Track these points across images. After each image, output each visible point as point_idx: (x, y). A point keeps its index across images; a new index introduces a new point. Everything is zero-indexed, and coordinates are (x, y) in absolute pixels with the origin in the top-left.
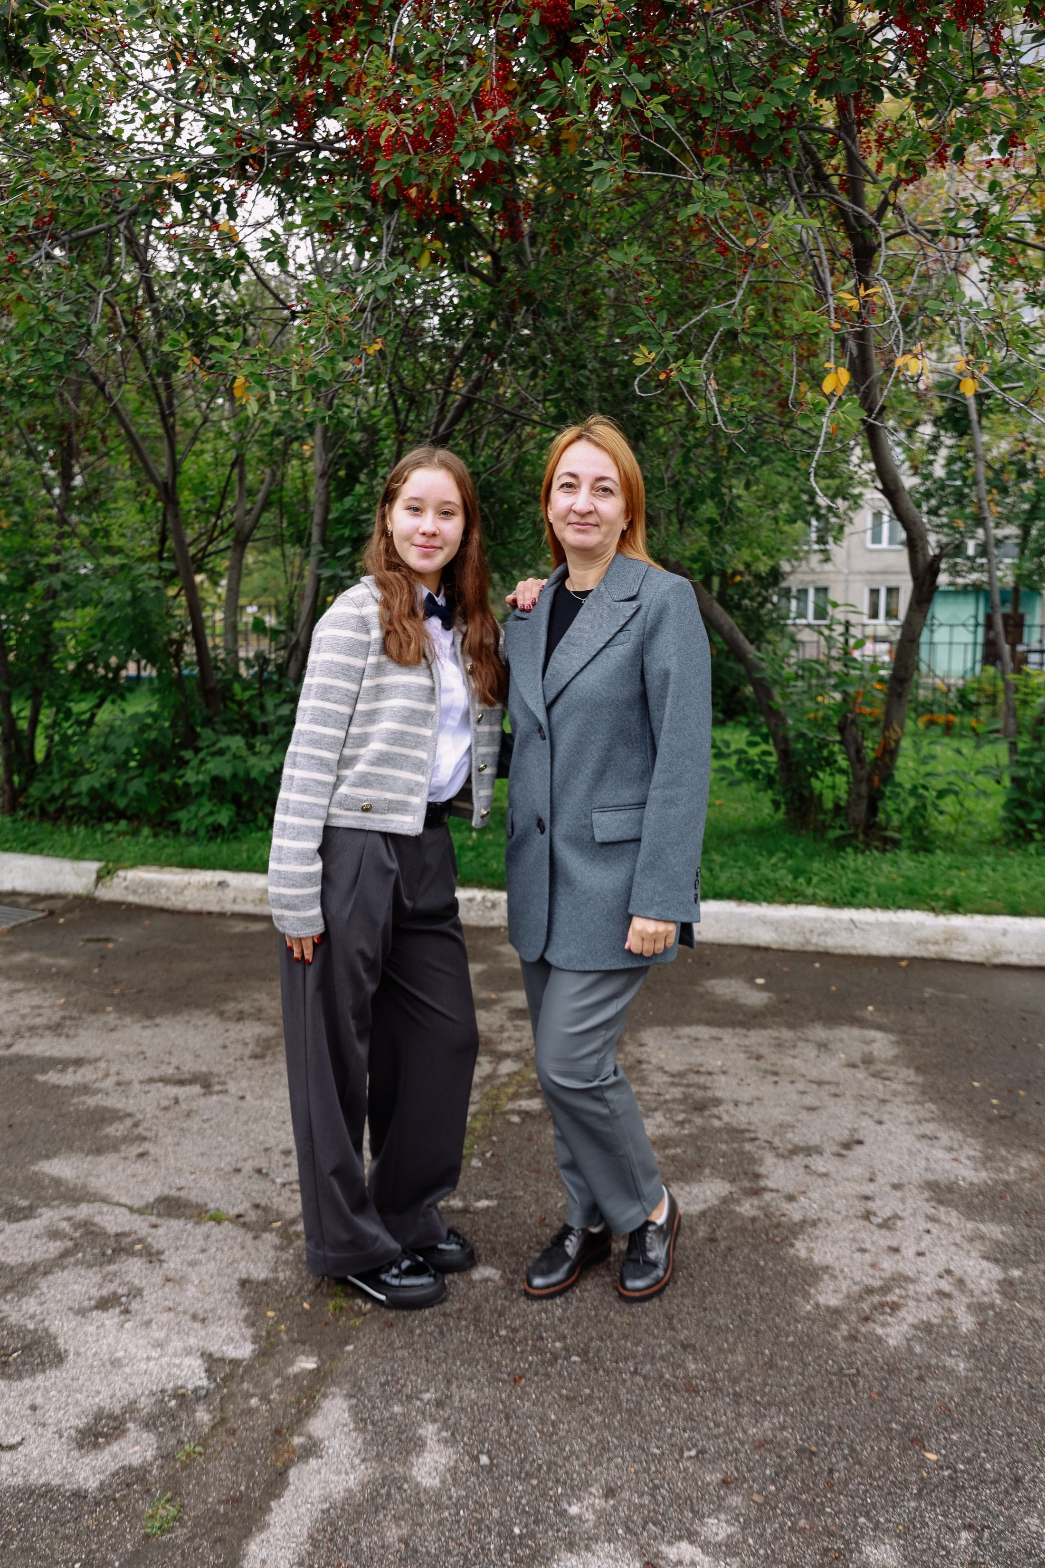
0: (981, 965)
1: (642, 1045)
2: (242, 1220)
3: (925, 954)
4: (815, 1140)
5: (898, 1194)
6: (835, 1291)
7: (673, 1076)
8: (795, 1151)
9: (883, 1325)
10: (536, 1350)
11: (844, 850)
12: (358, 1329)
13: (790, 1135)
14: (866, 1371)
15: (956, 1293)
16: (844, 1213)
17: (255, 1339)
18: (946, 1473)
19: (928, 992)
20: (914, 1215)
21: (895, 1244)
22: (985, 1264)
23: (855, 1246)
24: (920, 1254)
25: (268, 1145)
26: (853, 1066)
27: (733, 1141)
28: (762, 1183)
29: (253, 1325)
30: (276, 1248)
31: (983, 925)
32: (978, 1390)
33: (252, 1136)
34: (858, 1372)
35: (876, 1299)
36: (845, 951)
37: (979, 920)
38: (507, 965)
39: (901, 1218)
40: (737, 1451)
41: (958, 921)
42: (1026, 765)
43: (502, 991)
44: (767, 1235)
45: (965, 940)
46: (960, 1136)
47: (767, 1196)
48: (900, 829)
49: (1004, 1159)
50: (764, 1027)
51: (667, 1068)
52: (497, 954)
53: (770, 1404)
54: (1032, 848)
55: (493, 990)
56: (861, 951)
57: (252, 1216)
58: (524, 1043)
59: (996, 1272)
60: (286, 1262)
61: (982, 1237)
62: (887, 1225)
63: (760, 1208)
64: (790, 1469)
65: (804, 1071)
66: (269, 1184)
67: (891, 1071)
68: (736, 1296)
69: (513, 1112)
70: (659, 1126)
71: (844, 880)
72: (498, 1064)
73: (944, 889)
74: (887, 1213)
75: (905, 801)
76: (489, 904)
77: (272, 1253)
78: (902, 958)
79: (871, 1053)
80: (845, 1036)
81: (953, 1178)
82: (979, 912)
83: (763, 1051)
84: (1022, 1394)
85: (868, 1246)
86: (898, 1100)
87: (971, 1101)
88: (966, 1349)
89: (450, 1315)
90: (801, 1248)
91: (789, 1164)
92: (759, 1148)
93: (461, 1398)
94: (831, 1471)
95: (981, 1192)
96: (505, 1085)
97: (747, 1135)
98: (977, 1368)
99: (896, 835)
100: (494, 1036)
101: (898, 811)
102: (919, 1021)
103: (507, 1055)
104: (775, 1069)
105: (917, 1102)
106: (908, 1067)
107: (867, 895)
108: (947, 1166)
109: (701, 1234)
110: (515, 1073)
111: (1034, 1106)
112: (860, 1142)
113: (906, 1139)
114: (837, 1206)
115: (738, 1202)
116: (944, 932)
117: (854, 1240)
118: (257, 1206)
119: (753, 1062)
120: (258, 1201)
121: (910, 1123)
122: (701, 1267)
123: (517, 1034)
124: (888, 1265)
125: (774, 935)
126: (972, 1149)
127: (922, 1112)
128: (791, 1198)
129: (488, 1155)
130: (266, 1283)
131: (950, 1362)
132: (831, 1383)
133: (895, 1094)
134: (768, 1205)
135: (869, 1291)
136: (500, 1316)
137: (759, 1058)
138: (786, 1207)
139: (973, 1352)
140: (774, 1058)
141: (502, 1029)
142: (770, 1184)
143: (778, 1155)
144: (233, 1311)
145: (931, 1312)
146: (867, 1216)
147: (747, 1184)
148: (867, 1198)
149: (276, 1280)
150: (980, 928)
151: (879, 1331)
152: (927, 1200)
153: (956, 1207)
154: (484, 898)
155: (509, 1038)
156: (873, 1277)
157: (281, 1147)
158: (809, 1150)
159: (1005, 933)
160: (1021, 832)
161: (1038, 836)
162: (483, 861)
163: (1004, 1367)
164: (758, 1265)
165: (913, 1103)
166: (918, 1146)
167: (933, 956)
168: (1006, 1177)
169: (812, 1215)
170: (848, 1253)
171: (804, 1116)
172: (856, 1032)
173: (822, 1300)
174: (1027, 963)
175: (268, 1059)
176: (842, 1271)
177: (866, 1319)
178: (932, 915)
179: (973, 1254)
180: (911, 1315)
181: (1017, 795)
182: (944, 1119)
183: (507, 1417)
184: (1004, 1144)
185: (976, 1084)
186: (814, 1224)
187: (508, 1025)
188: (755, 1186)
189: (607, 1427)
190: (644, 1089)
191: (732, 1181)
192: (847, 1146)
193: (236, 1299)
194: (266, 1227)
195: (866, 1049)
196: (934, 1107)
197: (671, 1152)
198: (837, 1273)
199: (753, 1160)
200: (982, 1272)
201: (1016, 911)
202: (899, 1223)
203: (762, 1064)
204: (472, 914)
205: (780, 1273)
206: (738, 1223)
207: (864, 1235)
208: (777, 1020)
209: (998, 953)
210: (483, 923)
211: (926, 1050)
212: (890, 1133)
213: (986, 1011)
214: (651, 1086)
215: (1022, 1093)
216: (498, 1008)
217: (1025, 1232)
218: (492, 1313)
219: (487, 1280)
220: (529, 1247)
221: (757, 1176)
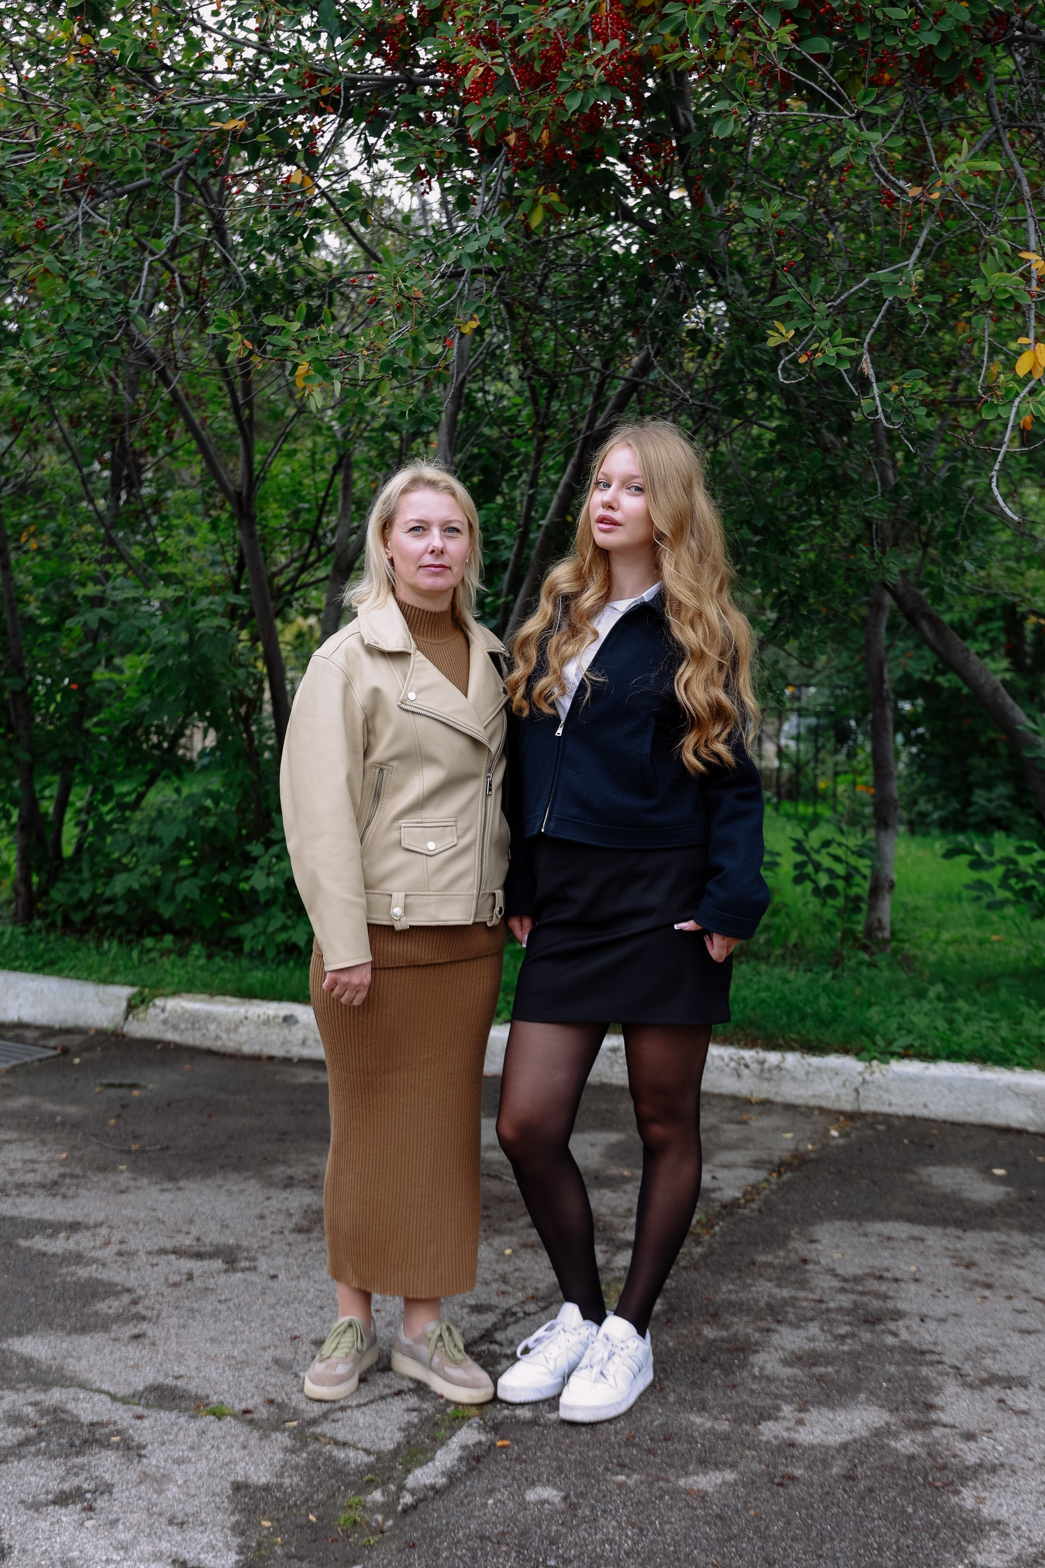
1: (812, 1241)
2: (249, 1416)
4: (1023, 1370)
6: (1001, 1551)
7: (845, 1280)
8: (991, 1380)
12: (370, 1547)
13: (988, 1362)
17: (241, 1550)
25: (296, 1333)
27: (906, 1362)
28: (934, 1416)
29: (242, 1533)
30: (286, 1450)
33: (279, 1321)
44: (925, 1478)
47: (937, 1432)
50: (989, 1229)
51: (839, 1271)
55: (628, 1166)
57: (263, 1413)
60: (296, 1467)
63: (923, 1444)
65: (1029, 1286)
66: (290, 1377)
68: (865, 1545)
72: (614, 1254)
77: (280, 1455)
83: (976, 1257)
89: (489, 1539)
90: (968, 1498)
91: (977, 1395)
92: (940, 1373)
97: (928, 1357)
100: (616, 1221)
104: (988, 1280)
109: (835, 1470)
114: (1031, 1451)
115: (896, 1436)
118: (271, 1402)
119: (961, 1269)
120: (273, 1396)
122: (826, 1508)
125: (1031, 1113)
128: (969, 1437)
130: (266, 1488)
134: (936, 1442)
136: (551, 1543)
137: (969, 1265)
138: (961, 1446)
140: (991, 1267)
142: (944, 1418)
143: (964, 1384)
144: (220, 1516)
147: (913, 1415)
149: (280, 1486)
157: (313, 1336)
158: (1008, 1382)
164: (904, 1511)
169: (992, 1458)
170: (1031, 1508)
171: (1015, 1339)
173: (980, 1559)
175: (315, 1234)
176: (1018, 1528)
186: (993, 1470)
188: (922, 1418)
190: (801, 1294)
191: (893, 1411)
193: (226, 1505)
194: (278, 1425)
197: (820, 1370)
198: (1010, 1530)
199: (928, 1387)
203: (973, 1274)
205: (932, 1523)
206: (890, 1460)
208: (1010, 1221)
214: (812, 1291)
216: (629, 1187)
218: (542, 1538)
219: (543, 1502)
220: (607, 1469)
221: (930, 1407)
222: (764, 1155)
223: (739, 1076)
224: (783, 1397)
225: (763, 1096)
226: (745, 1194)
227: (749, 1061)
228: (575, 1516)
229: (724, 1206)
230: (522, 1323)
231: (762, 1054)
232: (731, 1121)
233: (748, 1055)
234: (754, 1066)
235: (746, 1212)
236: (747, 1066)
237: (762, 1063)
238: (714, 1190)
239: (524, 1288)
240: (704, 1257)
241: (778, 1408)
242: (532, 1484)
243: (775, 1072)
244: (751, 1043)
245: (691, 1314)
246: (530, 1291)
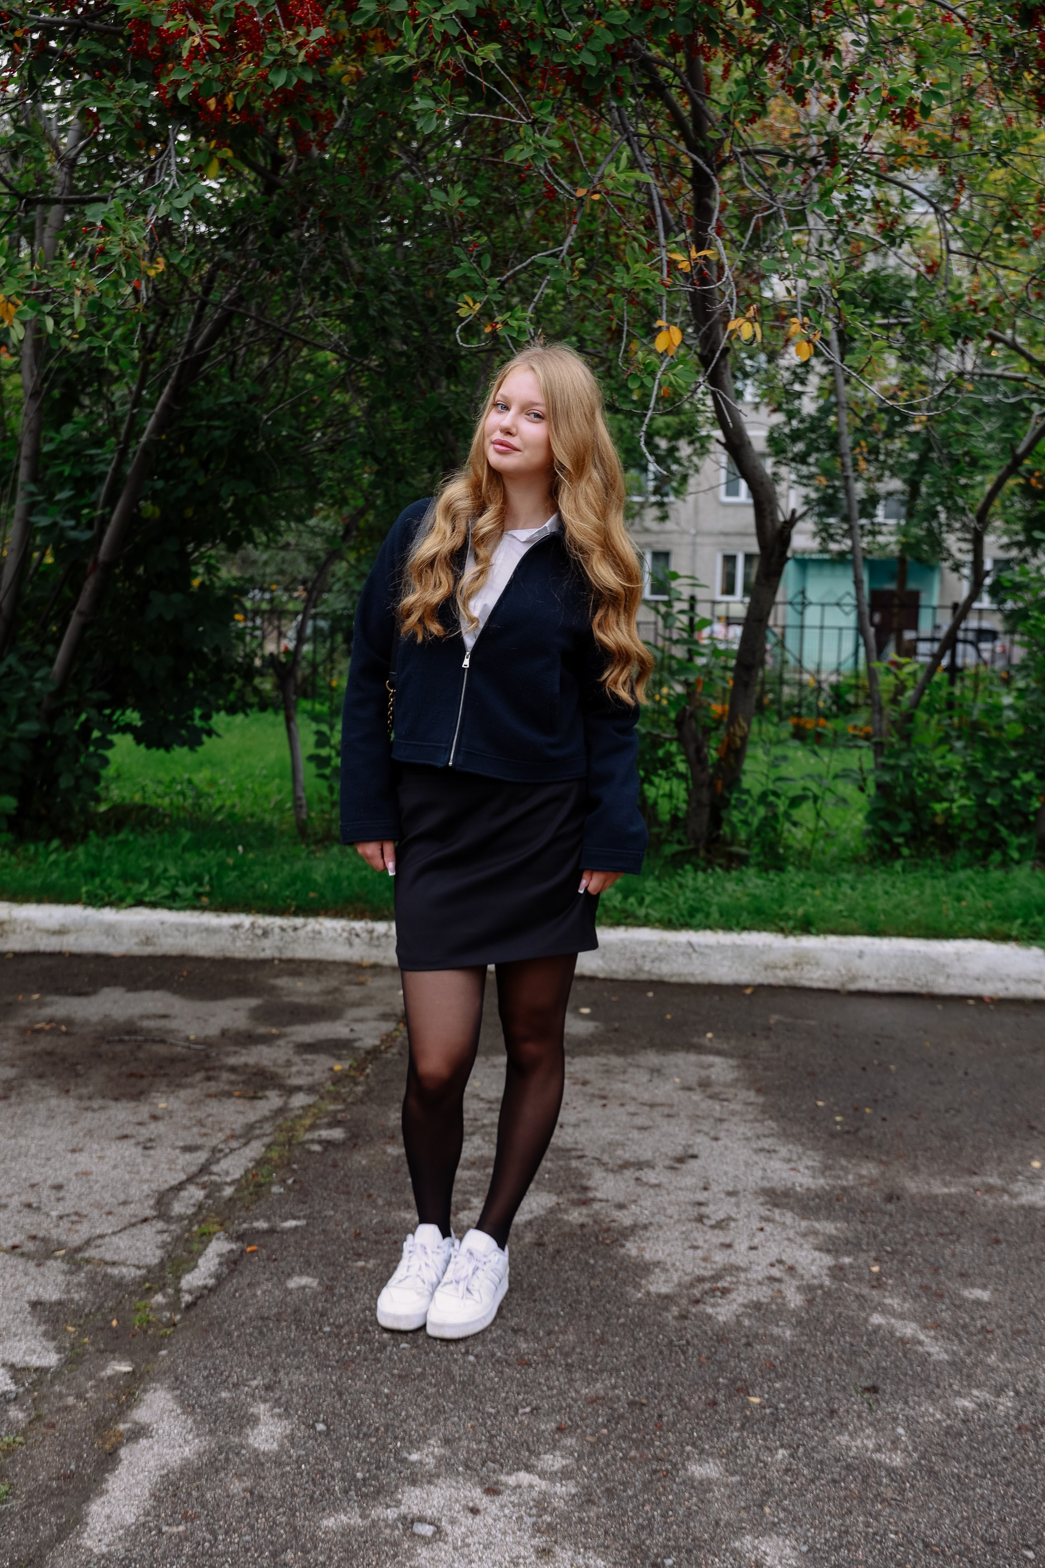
0: (835, 992)
2: (19, 1251)
3: (773, 981)
4: (648, 1155)
5: (733, 1200)
6: (666, 1281)
7: (490, 1102)
8: (626, 1165)
9: (713, 1306)
10: (361, 1341)
11: (682, 868)
12: (169, 1337)
13: (619, 1152)
14: (696, 1341)
15: (786, 1278)
16: (676, 1217)
17: (59, 1350)
18: (768, 1411)
19: (774, 1018)
20: (748, 1216)
21: (728, 1241)
22: (817, 1254)
23: (687, 1244)
24: (753, 1248)
25: (33, 1181)
26: (690, 1089)
27: (558, 1158)
28: (591, 1195)
29: (54, 1338)
30: (65, 1273)
31: (836, 946)
32: (802, 1351)
33: (12, 1173)
34: (688, 1343)
35: (707, 1286)
36: (682, 979)
37: (833, 941)
38: (286, 999)
39: (734, 1220)
40: (570, 1406)
41: (810, 943)
42: (892, 768)
43: (284, 1026)
44: (597, 1238)
45: (817, 964)
46: (800, 1150)
47: (596, 1206)
48: (748, 844)
49: (842, 1168)
50: (591, 1055)
51: (483, 1095)
52: (274, 988)
53: (601, 1371)
54: (898, 865)
55: (273, 1026)
56: (700, 979)
57: (30, 1246)
58: (317, 1076)
59: (828, 1260)
60: (79, 1285)
61: (816, 1233)
62: (720, 1225)
63: (588, 1216)
64: (621, 1416)
65: (634, 1094)
66: (43, 1217)
67: (730, 1093)
68: (566, 1289)
69: (312, 1141)
70: (478, 1148)
71: (681, 900)
72: (289, 1097)
73: (795, 908)
74: (721, 1215)
75: (753, 810)
76: (260, 932)
77: (60, 1278)
78: (747, 986)
79: (709, 1077)
80: (681, 1062)
81: (789, 1185)
82: (834, 932)
83: (588, 1077)
84: (843, 1352)
85: (700, 1243)
86: (735, 1119)
87: (813, 1118)
88: (794, 1320)
89: (268, 1318)
90: (631, 1248)
91: (619, 1177)
92: (586, 1164)
93: (290, 1383)
94: (660, 1416)
95: (817, 1196)
96: (300, 1117)
97: (574, 1153)
98: (802, 1334)
99: (744, 851)
100: (280, 1071)
101: (745, 822)
102: (763, 1046)
103: (299, 1089)
104: (603, 1093)
105: (756, 1120)
106: (748, 1089)
107: (708, 915)
108: (784, 1175)
109: (527, 1240)
110: (310, 1106)
111: (879, 1122)
112: (694, 1157)
113: (744, 1153)
114: (669, 1212)
115: (566, 1211)
116: (794, 955)
117: (686, 1239)
118: (34, 1238)
119: (578, 1087)
120: (34, 1233)
121: (748, 1139)
122: (529, 1267)
123: (308, 1069)
124: (720, 1258)
125: (600, 962)
126: (813, 1159)
127: (759, 1128)
128: (621, 1206)
129: (290, 1181)
130: (60, 1303)
131: (776, 1331)
132: (661, 1352)
133: (733, 1113)
134: (597, 1213)
135: (701, 1280)
136: (322, 1315)
137: (585, 1083)
138: (617, 1214)
139: (800, 1322)
140: (601, 1084)
141: (289, 1063)
142: (599, 1195)
143: (607, 1170)
144: (29, 1328)
145: (762, 1294)
146: (700, 1219)
147: (574, 1196)
148: (700, 1204)
149: (72, 1300)
150: (833, 950)
151: (709, 1310)
152: (762, 1204)
153: (792, 1209)
154: (252, 924)
155: (299, 1073)
156: (705, 1268)
157: (49, 1182)
158: (640, 1165)
159: (861, 955)
160: (887, 847)
161: (905, 851)
162: (248, 881)
163: (830, 1332)
164: (587, 1263)
165: (751, 1121)
166: (755, 1158)
167: (782, 983)
168: (845, 1183)
169: (643, 1220)
170: (680, 1250)
171: (635, 1134)
172: (692, 1057)
173: (653, 1289)
174: (886, 989)
175: (13, 1100)
176: (673, 1265)
177: (697, 1302)
178: (780, 936)
179: (806, 1246)
180: (740, 1297)
181: (882, 804)
182: (785, 1135)
183: (340, 1394)
184: (845, 1156)
185: (820, 1103)
186: (645, 1227)
187: (296, 1059)
188: (582, 1197)
189: (443, 1395)
191: (560, 1194)
192: (681, 1160)
193: (29, 1318)
194: (49, 1255)
195: (704, 1073)
196: (773, 1125)
198: (669, 1266)
199: (579, 1175)
200: (814, 1260)
201: (874, 931)
202: (733, 1224)
203: (589, 1089)
204: (239, 944)
205: (611, 1269)
206: (567, 1229)
207: (695, 1234)
208: (606, 1048)
209: (853, 979)
210: (252, 955)
211: (769, 1074)
212: (726, 1148)
213: (836, 1036)
215: (868, 1110)
216: (281, 1042)
217: (859, 1227)
218: (313, 1314)
219: (304, 1288)
220: (346, 1258)
221: (585, 1189)
222: (387, 1009)
223: (351, 944)
224: (471, 1193)
225: (372, 960)
226: (382, 1041)
227: (359, 931)
228: (333, 1295)
229: (368, 1052)
230: (230, 1157)
231: (371, 925)
232: (350, 983)
233: (359, 925)
234: (364, 935)
235: (389, 1055)
236: (357, 935)
237: (371, 932)
238: (355, 1040)
239: (221, 1130)
240: (368, 1093)
241: (468, 1201)
242: (289, 1276)
243: (383, 940)
244: (359, 915)
245: (372, 1138)
246: (228, 1132)
